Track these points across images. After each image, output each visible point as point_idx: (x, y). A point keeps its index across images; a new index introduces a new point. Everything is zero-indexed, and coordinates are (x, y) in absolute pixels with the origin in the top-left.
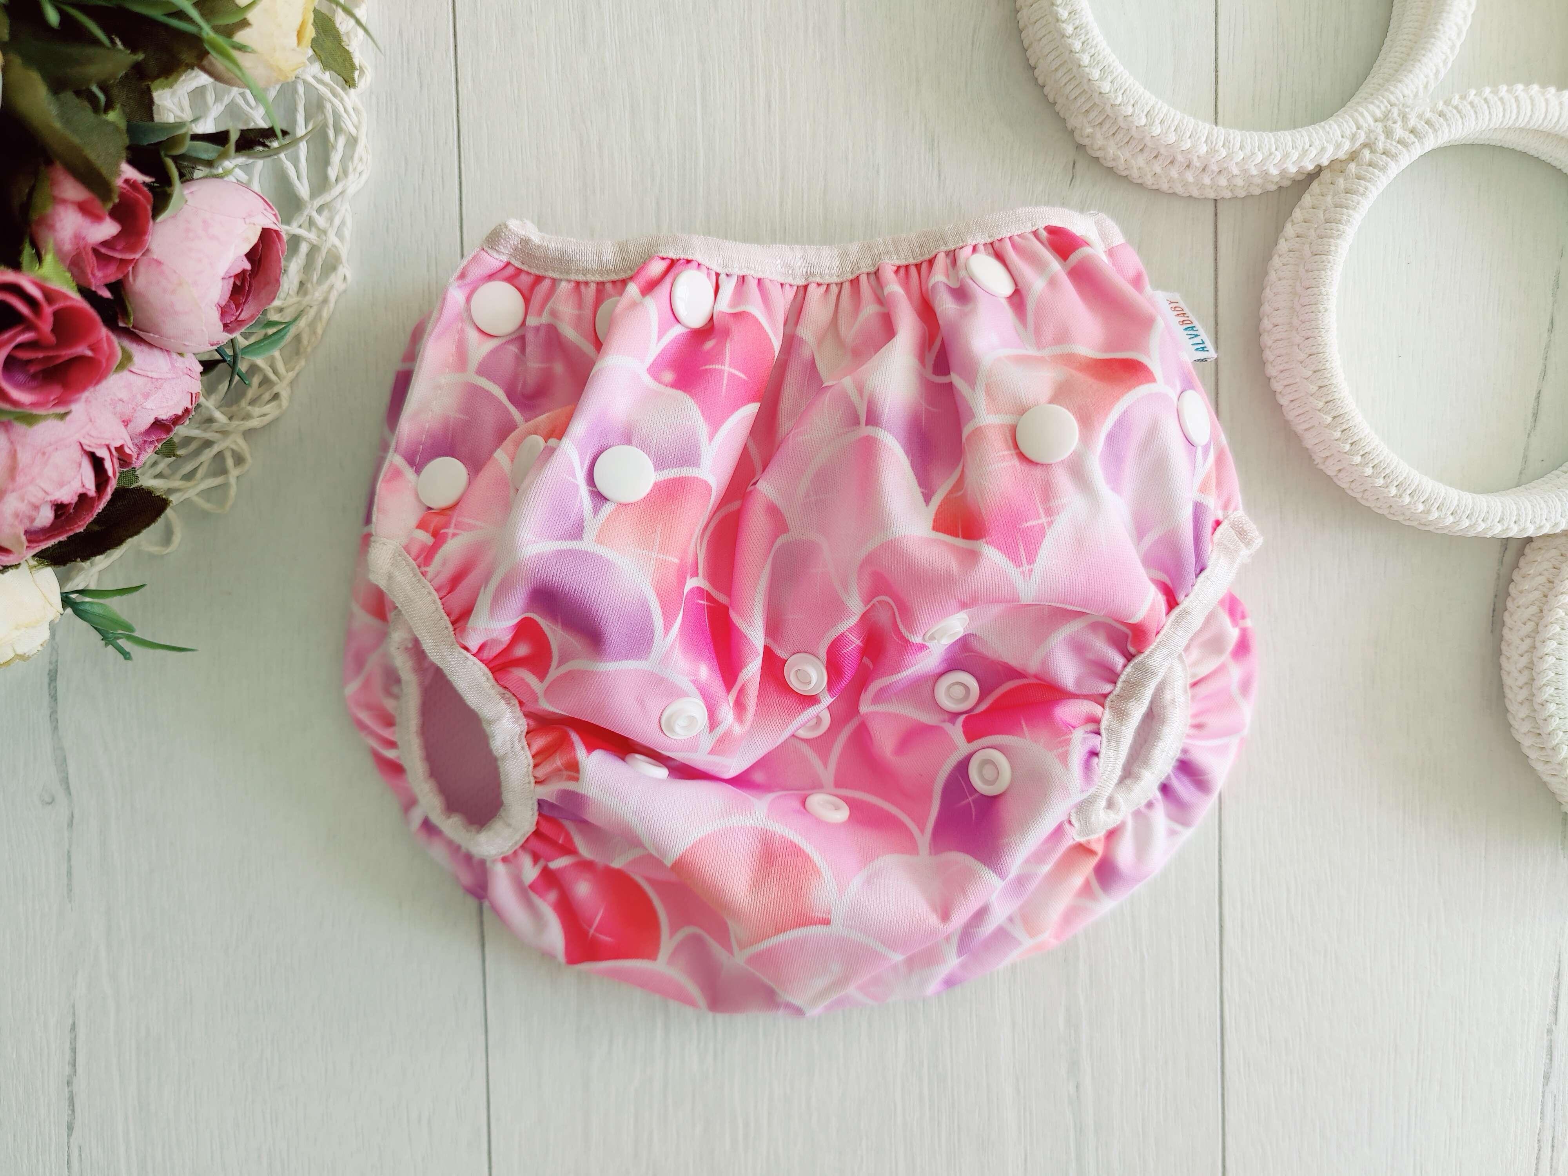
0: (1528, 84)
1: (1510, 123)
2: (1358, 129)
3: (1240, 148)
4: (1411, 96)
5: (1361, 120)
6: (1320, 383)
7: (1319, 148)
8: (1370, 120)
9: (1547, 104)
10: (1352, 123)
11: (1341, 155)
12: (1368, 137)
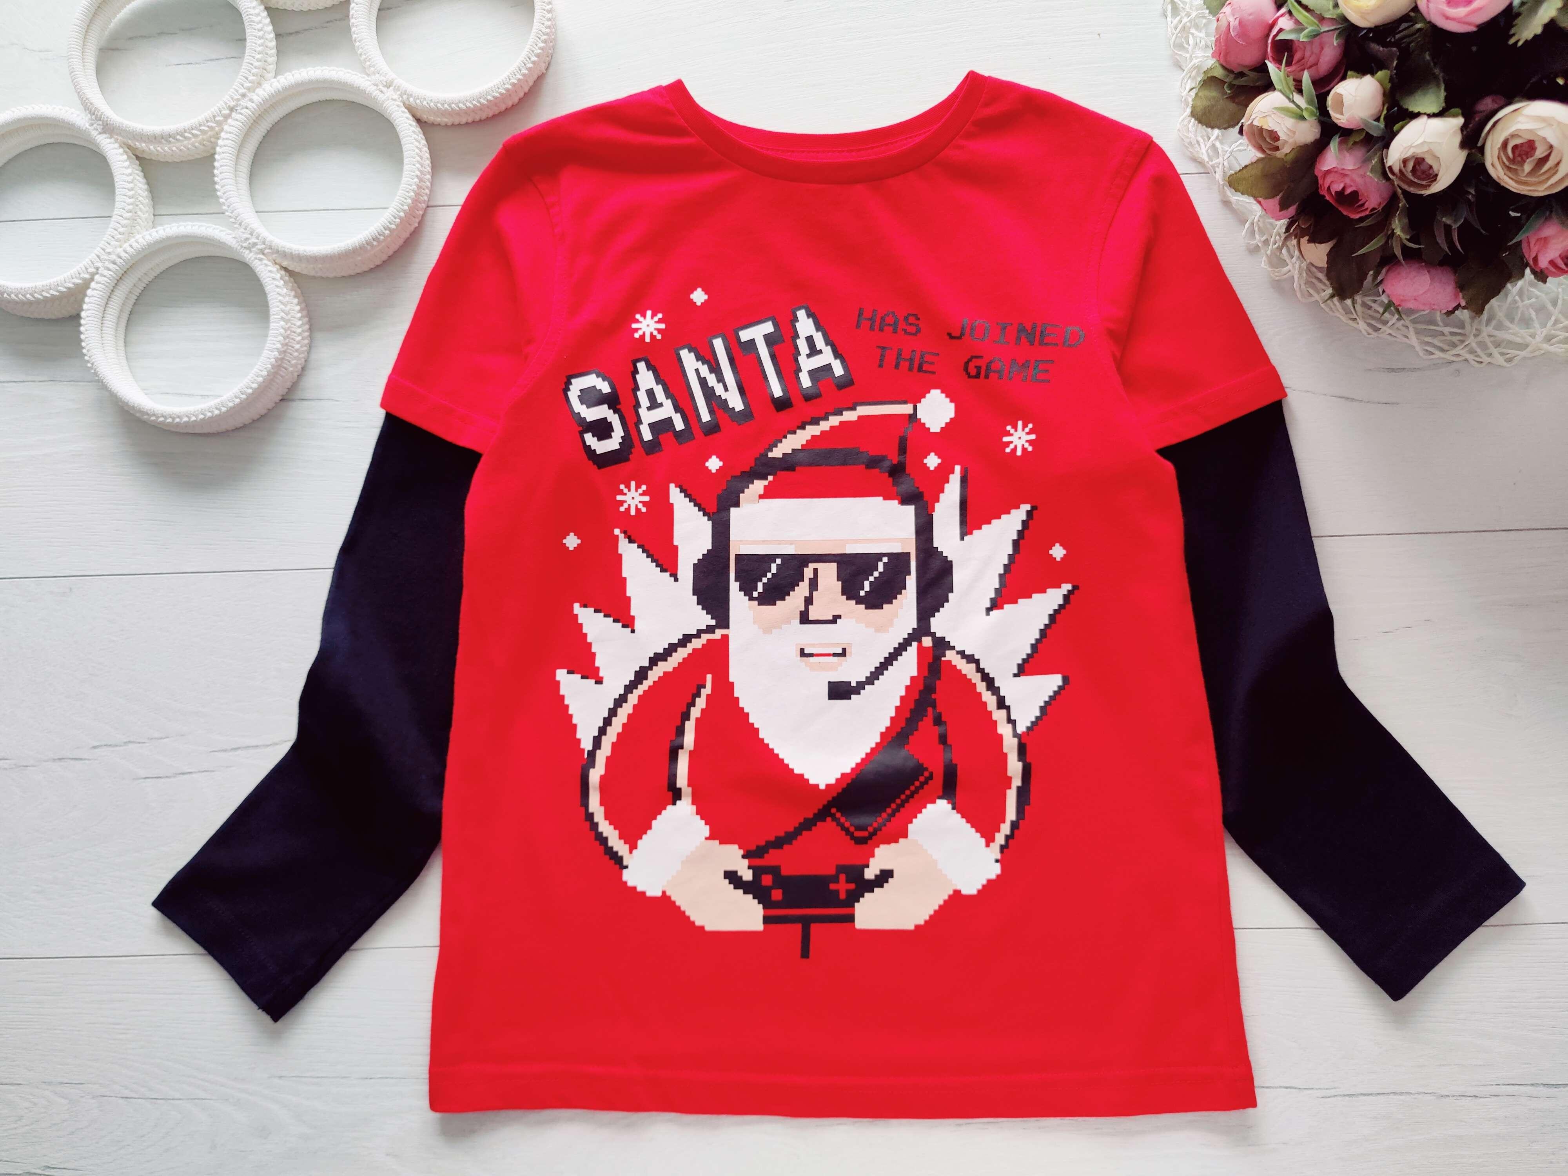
0: (216, 190)
1: (235, 193)
2: (256, 258)
3: (278, 307)
4: (235, 240)
5: (253, 258)
6: (372, 241)
7: (269, 274)
8: (251, 255)
9: (223, 179)
10: (254, 263)
11: (269, 263)
12: (259, 253)
